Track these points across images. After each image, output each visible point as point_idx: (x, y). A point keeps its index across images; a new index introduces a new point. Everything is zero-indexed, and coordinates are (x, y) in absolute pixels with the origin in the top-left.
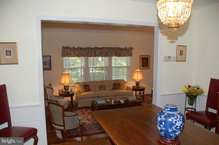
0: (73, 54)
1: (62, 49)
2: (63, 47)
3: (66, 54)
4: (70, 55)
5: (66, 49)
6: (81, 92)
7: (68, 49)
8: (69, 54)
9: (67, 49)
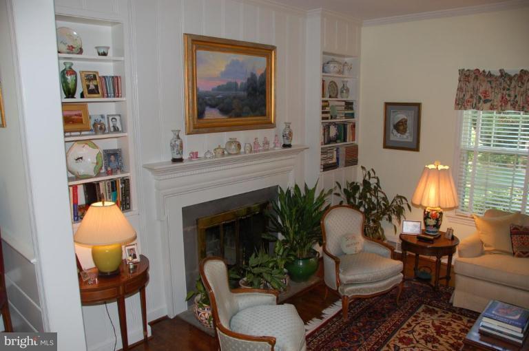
0: (496, 98)
1: (460, 81)
2: (461, 72)
3: (472, 97)
4: (485, 102)
5: (471, 80)
6: (485, 249)
7: (481, 77)
8: (480, 98)
9: (476, 78)
